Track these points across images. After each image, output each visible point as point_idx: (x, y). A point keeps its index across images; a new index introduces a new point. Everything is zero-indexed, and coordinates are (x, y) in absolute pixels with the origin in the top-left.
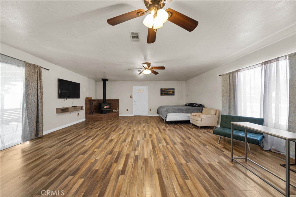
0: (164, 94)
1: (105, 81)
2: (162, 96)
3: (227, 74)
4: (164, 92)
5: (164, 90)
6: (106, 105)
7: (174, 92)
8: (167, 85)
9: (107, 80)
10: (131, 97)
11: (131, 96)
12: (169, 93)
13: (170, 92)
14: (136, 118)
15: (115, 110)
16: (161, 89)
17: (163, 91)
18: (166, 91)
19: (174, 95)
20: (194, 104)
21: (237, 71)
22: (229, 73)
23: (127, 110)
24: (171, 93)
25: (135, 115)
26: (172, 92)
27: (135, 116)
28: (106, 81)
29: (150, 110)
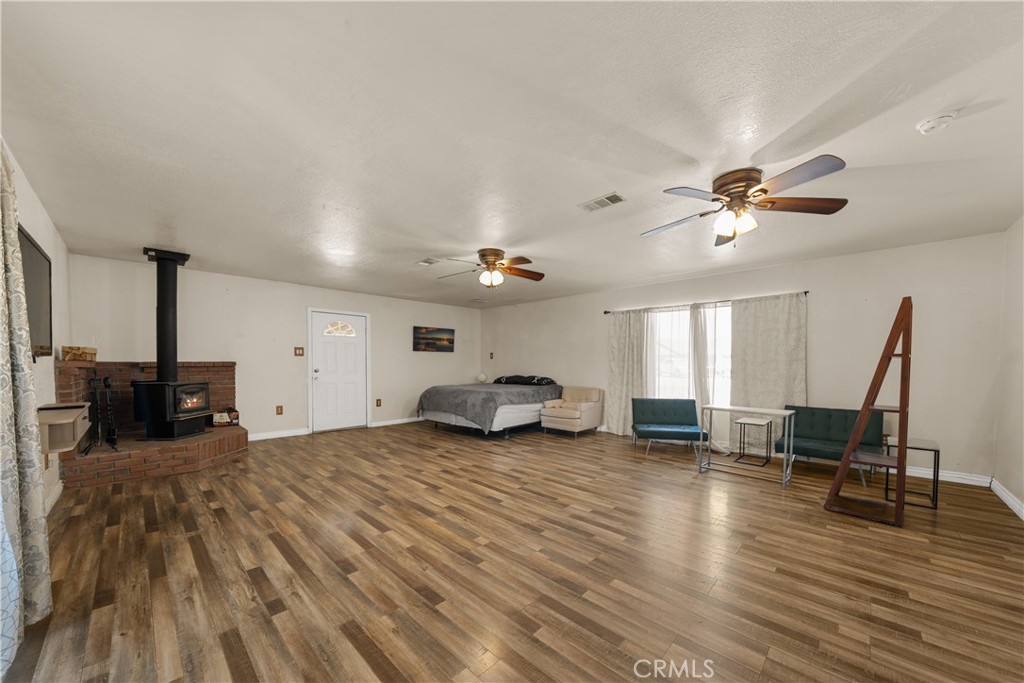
0: (423, 347)
1: (167, 262)
2: (418, 353)
3: (623, 313)
4: (426, 340)
5: (424, 331)
6: (192, 394)
7: (452, 342)
8: (434, 317)
9: (182, 258)
10: (299, 352)
11: (296, 349)
12: (438, 343)
13: (443, 340)
14: (322, 440)
15: (225, 415)
16: (416, 329)
17: (422, 336)
18: (430, 336)
19: (451, 350)
20: (533, 378)
21: (647, 310)
22: (628, 312)
23: (280, 410)
24: (446, 343)
25: (318, 429)
26: (448, 340)
27: (314, 435)
28: (180, 268)
29: (379, 403)
